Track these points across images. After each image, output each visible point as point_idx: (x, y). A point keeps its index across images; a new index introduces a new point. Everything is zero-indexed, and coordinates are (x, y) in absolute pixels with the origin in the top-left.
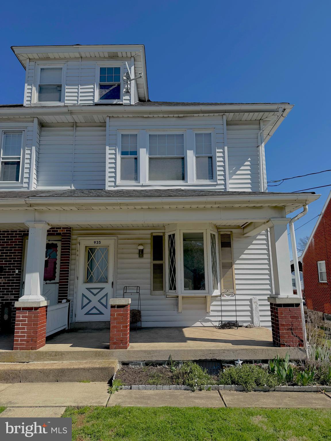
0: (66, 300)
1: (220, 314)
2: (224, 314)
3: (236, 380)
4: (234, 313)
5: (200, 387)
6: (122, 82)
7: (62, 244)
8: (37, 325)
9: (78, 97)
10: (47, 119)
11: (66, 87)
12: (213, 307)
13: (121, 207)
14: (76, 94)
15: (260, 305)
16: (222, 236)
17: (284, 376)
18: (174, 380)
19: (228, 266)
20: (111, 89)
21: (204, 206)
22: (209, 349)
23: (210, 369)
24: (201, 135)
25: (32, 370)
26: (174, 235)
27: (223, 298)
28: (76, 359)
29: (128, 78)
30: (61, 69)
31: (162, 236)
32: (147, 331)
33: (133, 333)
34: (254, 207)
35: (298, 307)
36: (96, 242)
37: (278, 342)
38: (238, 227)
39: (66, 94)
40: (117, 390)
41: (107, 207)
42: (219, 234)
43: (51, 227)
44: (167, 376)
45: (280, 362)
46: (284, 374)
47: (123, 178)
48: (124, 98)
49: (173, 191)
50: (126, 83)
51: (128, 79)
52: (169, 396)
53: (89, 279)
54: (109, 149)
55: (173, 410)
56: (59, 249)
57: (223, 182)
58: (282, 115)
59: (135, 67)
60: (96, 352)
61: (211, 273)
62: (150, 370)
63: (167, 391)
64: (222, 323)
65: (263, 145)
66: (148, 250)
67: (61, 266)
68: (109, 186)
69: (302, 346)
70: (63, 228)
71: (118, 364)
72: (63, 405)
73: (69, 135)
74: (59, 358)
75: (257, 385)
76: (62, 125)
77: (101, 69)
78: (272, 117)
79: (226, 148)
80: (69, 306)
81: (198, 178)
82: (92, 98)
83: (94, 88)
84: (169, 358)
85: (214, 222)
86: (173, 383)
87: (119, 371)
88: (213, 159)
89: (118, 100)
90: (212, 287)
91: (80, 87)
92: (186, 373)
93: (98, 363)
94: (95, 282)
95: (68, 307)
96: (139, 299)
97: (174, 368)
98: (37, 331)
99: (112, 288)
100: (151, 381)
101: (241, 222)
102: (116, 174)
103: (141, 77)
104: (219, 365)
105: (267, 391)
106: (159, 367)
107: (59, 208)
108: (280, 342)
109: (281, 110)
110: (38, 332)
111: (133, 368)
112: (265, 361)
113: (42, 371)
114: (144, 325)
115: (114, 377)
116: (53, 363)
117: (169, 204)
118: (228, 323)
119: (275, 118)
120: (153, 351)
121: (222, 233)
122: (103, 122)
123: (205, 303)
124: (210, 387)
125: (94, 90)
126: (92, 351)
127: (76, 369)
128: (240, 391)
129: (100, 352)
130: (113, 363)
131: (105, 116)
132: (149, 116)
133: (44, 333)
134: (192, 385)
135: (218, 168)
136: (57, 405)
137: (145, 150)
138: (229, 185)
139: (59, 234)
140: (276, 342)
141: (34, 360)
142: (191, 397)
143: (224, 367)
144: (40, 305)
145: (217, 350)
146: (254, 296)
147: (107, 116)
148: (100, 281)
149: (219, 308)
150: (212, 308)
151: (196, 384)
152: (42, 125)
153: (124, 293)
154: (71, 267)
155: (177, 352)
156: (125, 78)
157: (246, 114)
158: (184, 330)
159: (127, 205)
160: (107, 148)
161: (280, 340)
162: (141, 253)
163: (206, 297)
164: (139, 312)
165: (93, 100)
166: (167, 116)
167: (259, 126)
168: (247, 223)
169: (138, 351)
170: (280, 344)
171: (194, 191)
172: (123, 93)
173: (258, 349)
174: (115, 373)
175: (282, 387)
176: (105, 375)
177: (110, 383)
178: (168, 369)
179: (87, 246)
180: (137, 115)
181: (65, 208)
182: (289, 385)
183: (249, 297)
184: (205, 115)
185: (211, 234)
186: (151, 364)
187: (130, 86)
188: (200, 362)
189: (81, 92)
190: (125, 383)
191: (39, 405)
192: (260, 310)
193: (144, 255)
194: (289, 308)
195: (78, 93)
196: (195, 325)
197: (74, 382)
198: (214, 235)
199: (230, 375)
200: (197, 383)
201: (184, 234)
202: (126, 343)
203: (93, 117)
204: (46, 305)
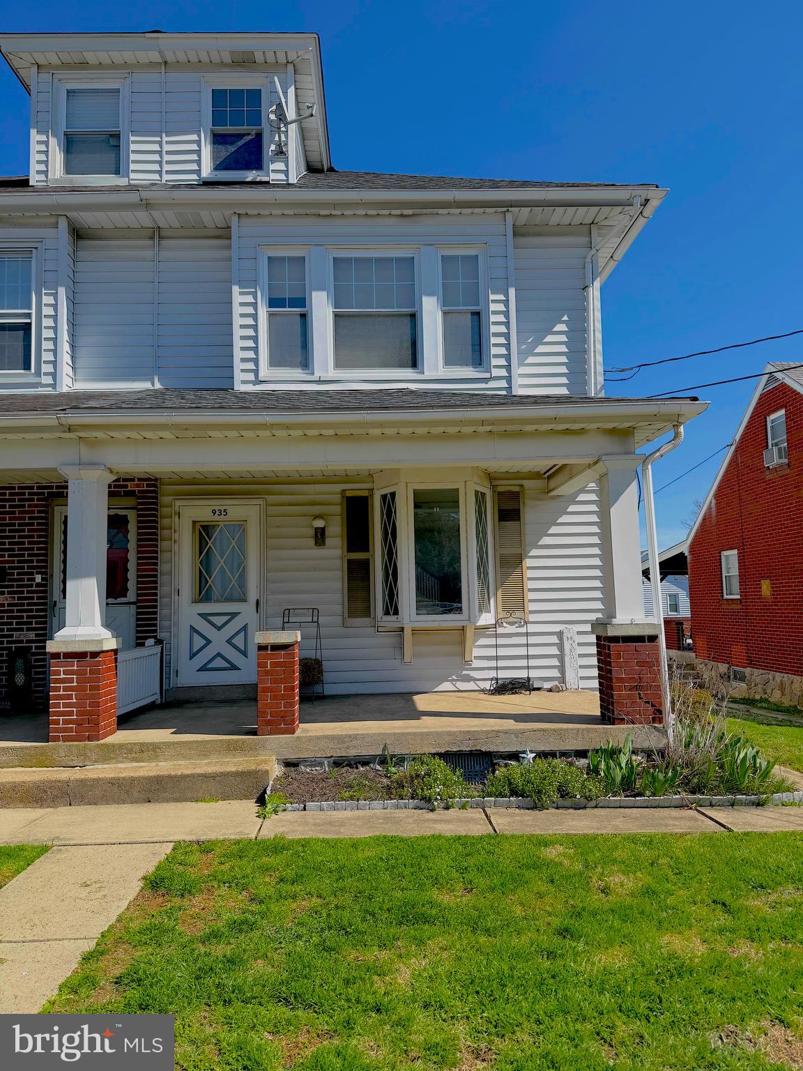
0: (153, 639)
1: (493, 664)
2: (501, 663)
3: (520, 788)
4: (523, 663)
5: (447, 803)
6: (265, 125)
7: (139, 516)
8: (98, 688)
9: (160, 163)
10: (88, 219)
11: (132, 138)
12: (479, 650)
13: (275, 432)
14: (157, 157)
15: (579, 644)
16: (501, 496)
17: (618, 779)
18: (393, 791)
19: (512, 562)
20: (240, 143)
21: (457, 429)
22: (467, 730)
23: (469, 772)
24: (454, 258)
25: (94, 780)
26: (393, 495)
27: (500, 630)
28: (185, 757)
29: (280, 117)
30: (118, 91)
31: (366, 498)
32: (336, 701)
33: (306, 706)
34: (568, 432)
35: (654, 642)
36: (217, 512)
37: (609, 714)
38: (536, 475)
39: (133, 157)
40: (276, 812)
41: (241, 432)
42: (494, 492)
43: (116, 478)
44: (379, 785)
45: (613, 754)
46: (618, 775)
47: (275, 362)
48: (272, 167)
49: (389, 394)
50: (276, 129)
51: (280, 119)
52: (384, 819)
53: (203, 593)
54: (241, 293)
55: (392, 839)
56: (132, 527)
57: (503, 373)
58: (641, 213)
59: (296, 89)
60: (229, 741)
61: (476, 576)
62: (345, 775)
63: (379, 812)
64: (497, 682)
65: (597, 284)
66: (336, 530)
67: (138, 564)
68: (244, 382)
69: (660, 721)
70: (140, 480)
71: (276, 766)
72: (167, 839)
73: (144, 260)
74: (149, 757)
75: (562, 796)
76: (126, 233)
77: (215, 93)
78: (618, 219)
79: (512, 292)
80: (162, 653)
81: (448, 361)
82: (195, 167)
83: (198, 143)
84: (385, 749)
85: (483, 465)
86: (392, 796)
87: (278, 779)
88: (483, 316)
89: (259, 173)
90: (477, 606)
91: (165, 139)
92: (418, 776)
93: (233, 763)
94: (218, 601)
95: (159, 655)
96: (318, 637)
97: (393, 769)
98: (99, 702)
99: (257, 612)
100: (347, 794)
101: (542, 465)
102: (257, 353)
103: (312, 115)
104: (486, 763)
105: (582, 808)
106: (362, 769)
107: (133, 435)
108: (613, 714)
109: (638, 201)
110: (101, 704)
111: (308, 773)
112: (582, 754)
113: (114, 783)
114: (329, 690)
115: (269, 788)
116: (137, 767)
117: (381, 425)
118: (510, 683)
119: (624, 220)
120: (350, 736)
121: (500, 489)
122: (223, 226)
123: (463, 642)
124: (468, 802)
125: (199, 146)
126: (221, 741)
127: (188, 776)
128: (528, 809)
129: (237, 741)
130: (265, 762)
131: (228, 213)
132: (334, 212)
133: (114, 707)
134: (430, 798)
135: (494, 340)
136: (154, 840)
137: (324, 294)
138: (518, 379)
139: (130, 494)
140: (608, 716)
141: (96, 761)
142: (428, 820)
143: (497, 767)
144: (102, 647)
145: (483, 732)
146: (567, 626)
147: (232, 212)
148: (229, 599)
149: (492, 652)
150: (476, 652)
151: (438, 797)
152: (79, 234)
153: (284, 623)
154: (163, 567)
155: (399, 737)
156: (273, 117)
157: (560, 210)
158: (416, 698)
159: (288, 427)
160: (236, 289)
161: (613, 710)
162: (320, 536)
163: (463, 630)
164: (318, 664)
165: (198, 172)
166: (375, 212)
167: (588, 239)
168: (555, 465)
169: (318, 738)
170: (614, 719)
171: (438, 394)
172: (270, 154)
173: (567, 730)
174: (271, 783)
175: (611, 798)
176: (248, 787)
177: (261, 801)
178: (380, 773)
179: (196, 522)
180: (303, 212)
181: (148, 434)
182: (625, 797)
183: (557, 628)
184: (465, 211)
185: (477, 492)
186: (344, 764)
187: (287, 137)
188: (446, 756)
189: (168, 153)
190: (291, 800)
191: (118, 841)
192: (580, 656)
193: (328, 541)
194: (634, 644)
195: (160, 153)
196: (440, 688)
197: (184, 803)
198: (483, 494)
199: (508, 780)
200: (439, 795)
201: (416, 493)
202: (293, 722)
203: (199, 215)
204: (114, 647)
